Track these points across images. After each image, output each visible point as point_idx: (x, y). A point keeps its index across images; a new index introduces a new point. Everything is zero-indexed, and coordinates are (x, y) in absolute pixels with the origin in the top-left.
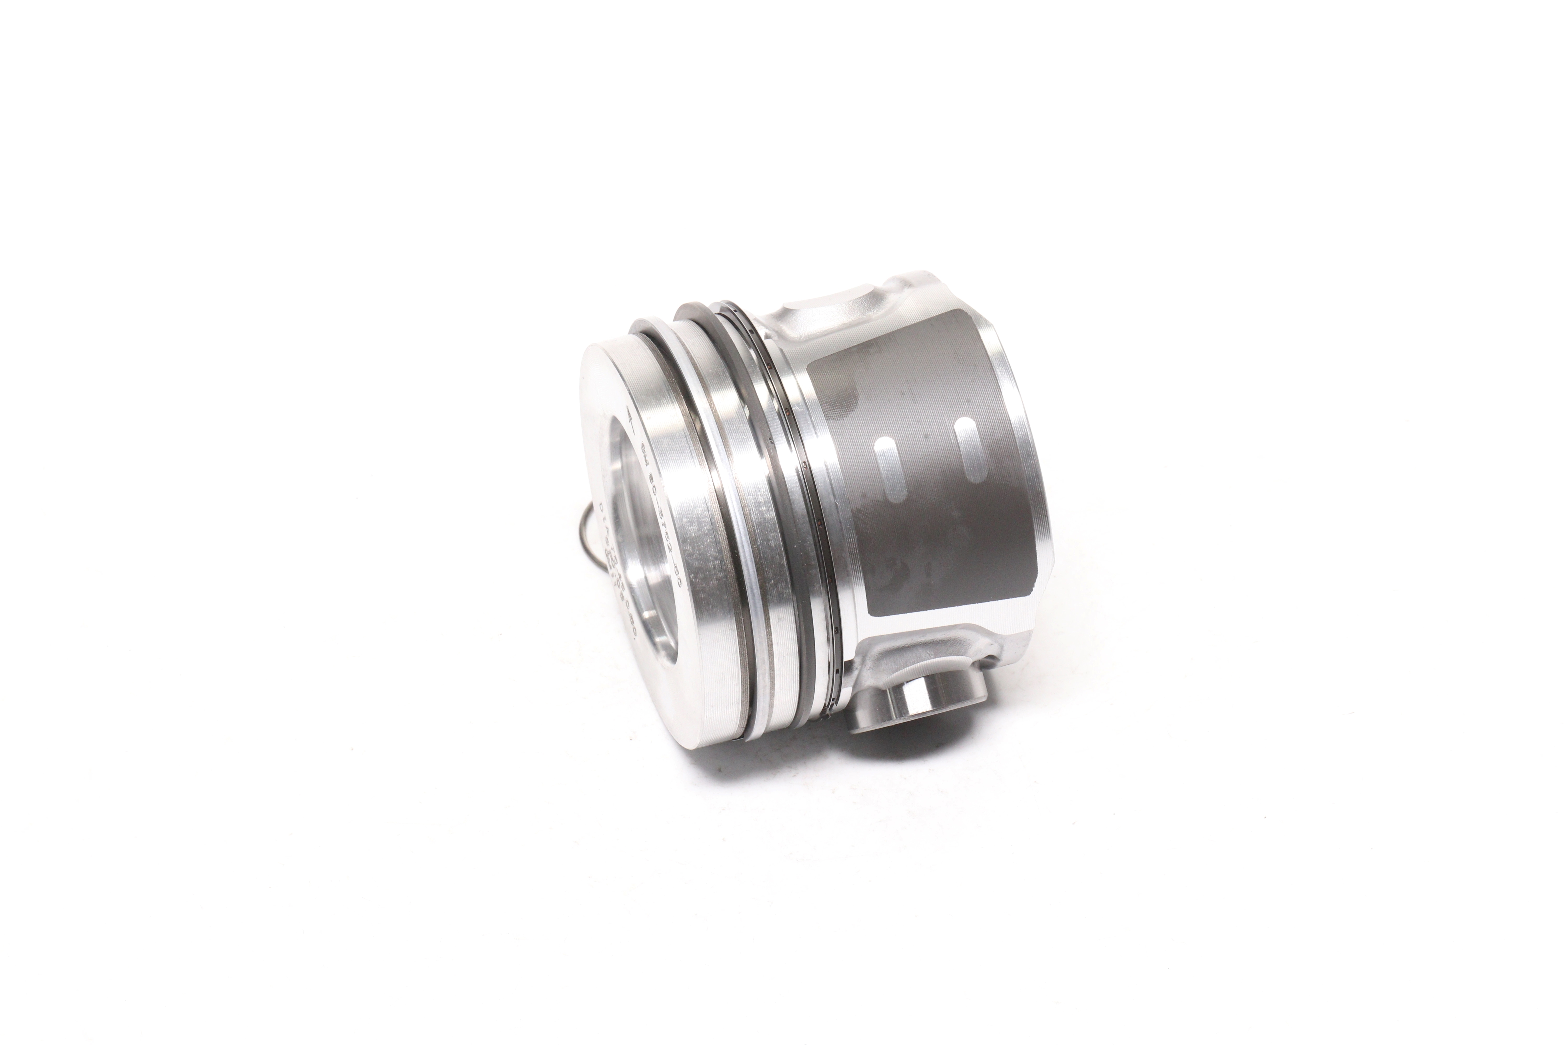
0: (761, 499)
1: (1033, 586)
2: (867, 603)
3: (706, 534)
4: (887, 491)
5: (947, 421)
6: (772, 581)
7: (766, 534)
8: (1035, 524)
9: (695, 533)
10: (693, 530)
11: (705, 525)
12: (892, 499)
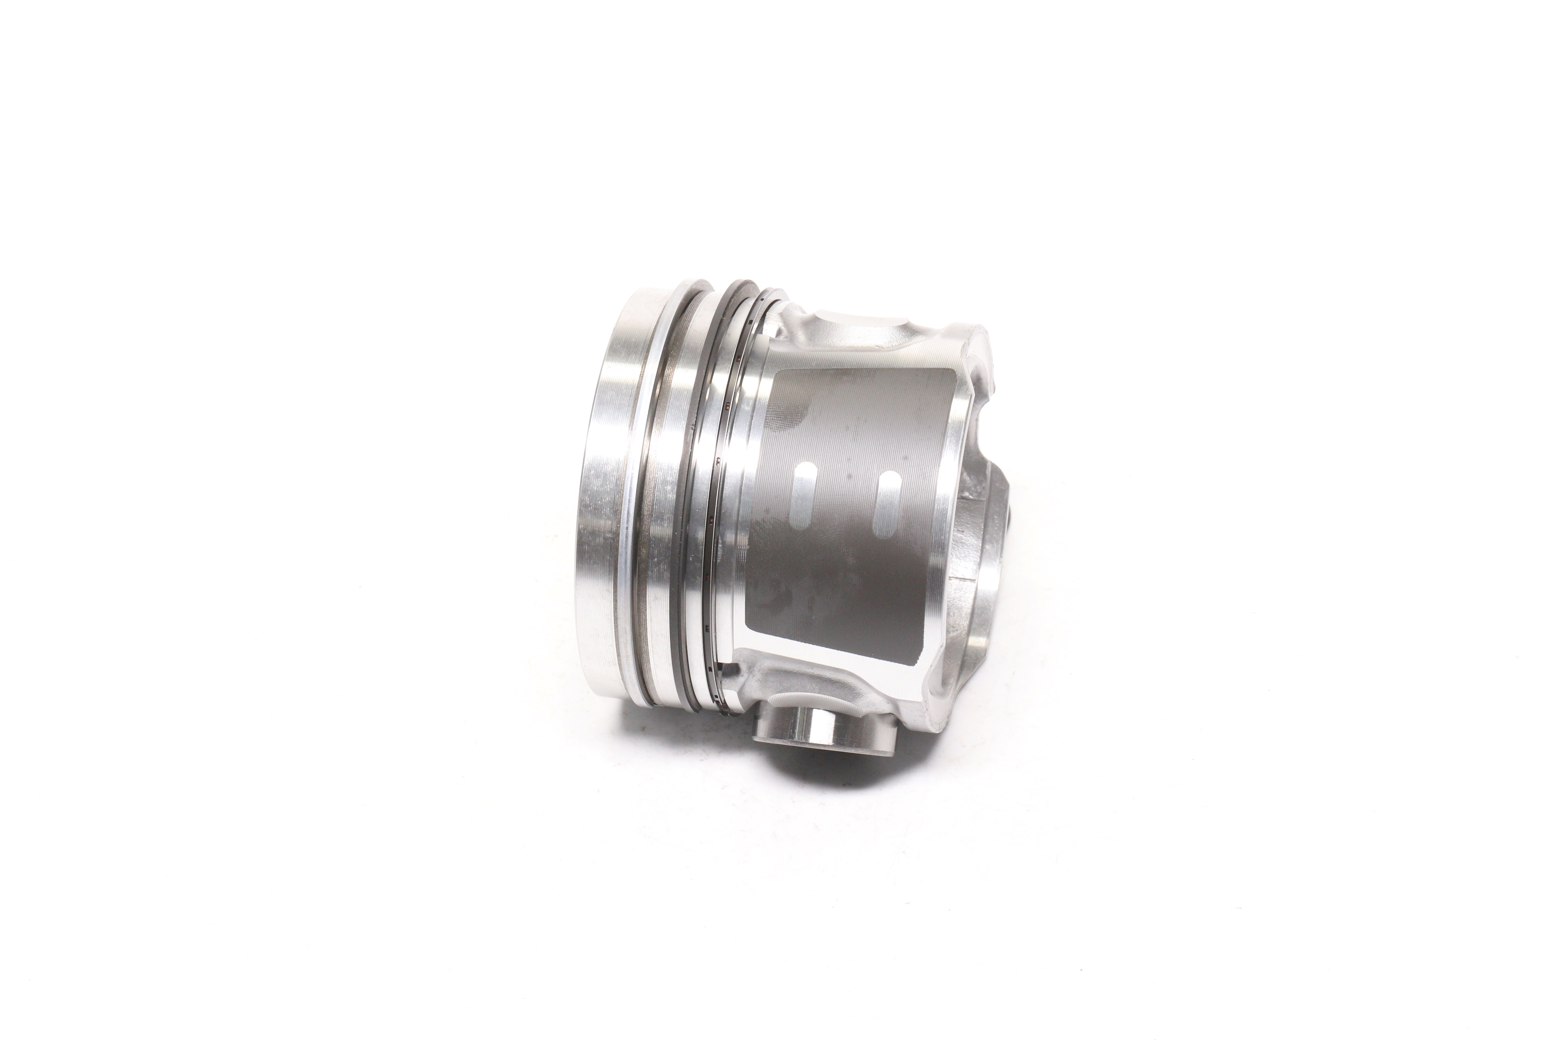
0: (669, 479)
1: (918, 659)
2: (746, 614)
3: (608, 492)
4: (791, 515)
5: (876, 470)
6: (656, 559)
7: (662, 513)
8: (927, 599)
9: (597, 487)
10: (596, 484)
11: (609, 484)
12: (793, 523)
